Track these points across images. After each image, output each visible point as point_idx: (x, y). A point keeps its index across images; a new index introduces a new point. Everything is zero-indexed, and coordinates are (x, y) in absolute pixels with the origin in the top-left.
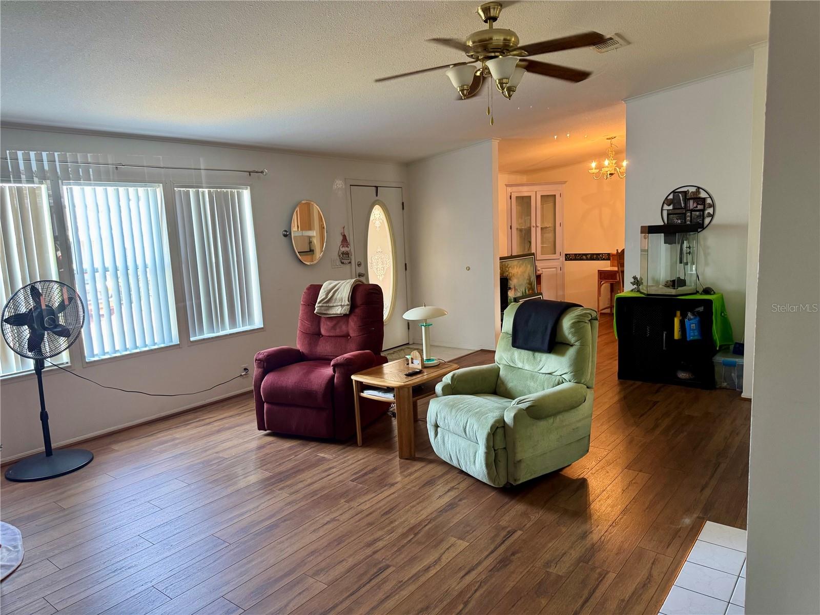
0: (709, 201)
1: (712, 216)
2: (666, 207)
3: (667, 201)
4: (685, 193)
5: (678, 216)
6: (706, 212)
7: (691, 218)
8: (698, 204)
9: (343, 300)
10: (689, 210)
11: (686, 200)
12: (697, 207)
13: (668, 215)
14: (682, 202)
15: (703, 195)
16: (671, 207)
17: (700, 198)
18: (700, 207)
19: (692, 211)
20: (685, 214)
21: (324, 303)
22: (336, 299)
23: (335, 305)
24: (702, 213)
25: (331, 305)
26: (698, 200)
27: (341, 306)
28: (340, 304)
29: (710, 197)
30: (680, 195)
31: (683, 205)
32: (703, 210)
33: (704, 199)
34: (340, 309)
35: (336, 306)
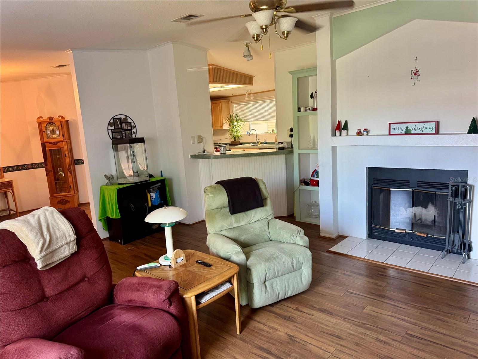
0: (133, 124)
1: (135, 133)
2: (110, 128)
3: (110, 124)
4: (120, 119)
5: (118, 134)
6: (132, 131)
7: (125, 135)
8: (128, 126)
9: (67, 235)
10: (124, 130)
11: (121, 123)
12: (127, 128)
13: (112, 132)
14: (119, 125)
15: (129, 121)
16: (113, 128)
17: (128, 122)
18: (129, 128)
19: (125, 130)
20: (122, 132)
21: (46, 249)
22: (57, 239)
23: (59, 245)
24: (130, 131)
25: (55, 247)
26: (128, 124)
27: (67, 244)
28: (64, 242)
29: (133, 122)
30: (117, 120)
31: (120, 127)
32: (131, 130)
33: (131, 123)
34: (67, 248)
35: (62, 246)
